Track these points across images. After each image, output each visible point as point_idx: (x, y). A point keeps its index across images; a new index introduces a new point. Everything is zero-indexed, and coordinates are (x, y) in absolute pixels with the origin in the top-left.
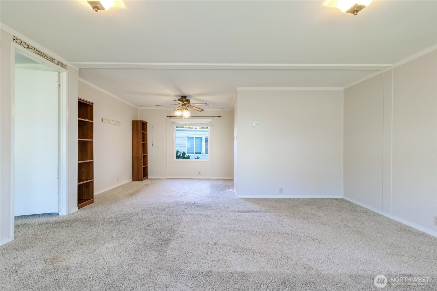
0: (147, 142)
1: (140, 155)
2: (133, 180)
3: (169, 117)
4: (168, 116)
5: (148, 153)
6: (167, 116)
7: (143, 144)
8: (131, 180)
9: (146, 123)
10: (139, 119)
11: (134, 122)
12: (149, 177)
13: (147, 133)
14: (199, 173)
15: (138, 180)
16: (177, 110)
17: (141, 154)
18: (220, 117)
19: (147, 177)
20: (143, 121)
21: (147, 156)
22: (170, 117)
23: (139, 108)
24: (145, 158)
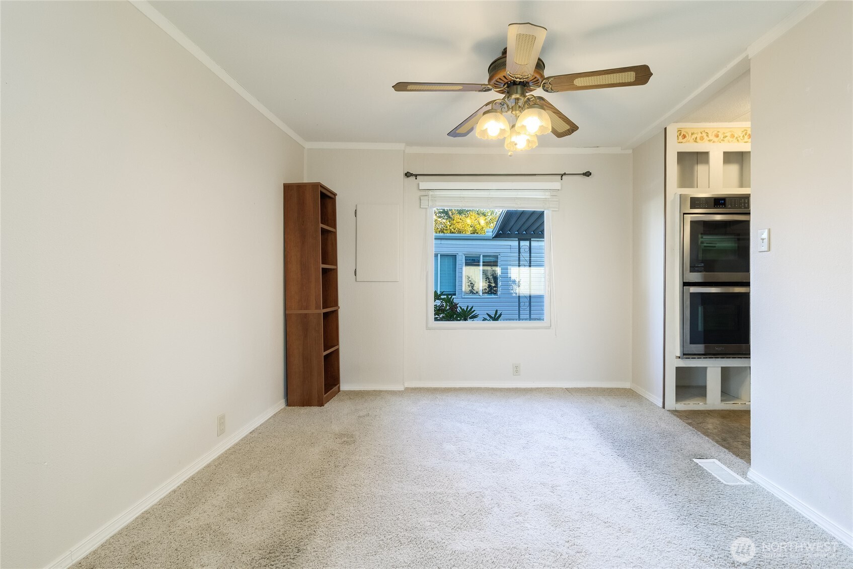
0: (336, 265)
1: (312, 311)
2: (289, 402)
3: (412, 175)
4: (408, 175)
5: (340, 305)
6: (406, 174)
7: (325, 271)
8: (282, 404)
9: (333, 196)
10: (306, 179)
11: (289, 190)
12: (344, 386)
13: (335, 234)
14: (516, 370)
15: (306, 402)
16: (484, 113)
17: (317, 308)
18: (588, 174)
19: (339, 387)
20: (322, 187)
21: (335, 313)
22: (416, 176)
23: (308, 145)
24: (330, 320)
